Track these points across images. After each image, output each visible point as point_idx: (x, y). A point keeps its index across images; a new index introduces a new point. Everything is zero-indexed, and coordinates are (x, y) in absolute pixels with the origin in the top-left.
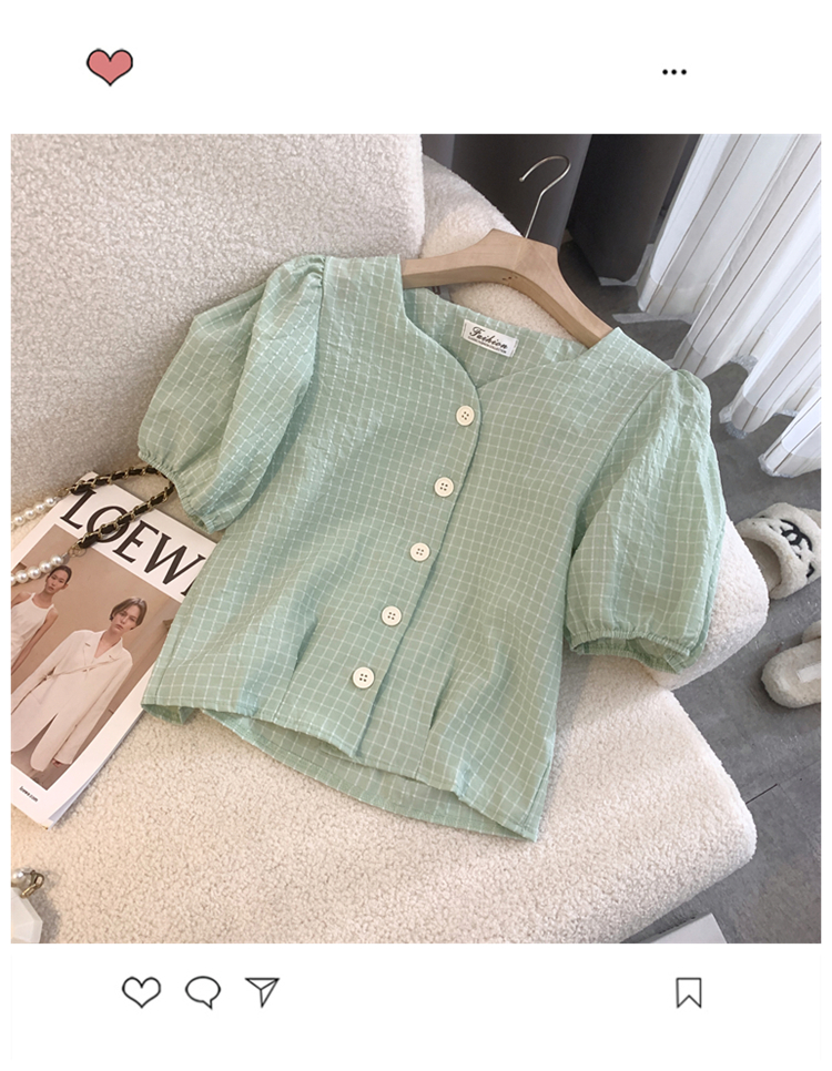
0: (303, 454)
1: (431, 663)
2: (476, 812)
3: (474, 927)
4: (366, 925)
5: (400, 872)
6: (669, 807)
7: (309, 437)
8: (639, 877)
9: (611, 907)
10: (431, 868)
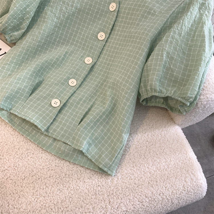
0: (47, 15)
1: (85, 101)
2: (91, 160)
3: (82, 207)
4: (36, 199)
5: (55, 180)
6: (172, 171)
7: (50, 8)
8: (155, 197)
9: (141, 208)
10: (68, 180)
